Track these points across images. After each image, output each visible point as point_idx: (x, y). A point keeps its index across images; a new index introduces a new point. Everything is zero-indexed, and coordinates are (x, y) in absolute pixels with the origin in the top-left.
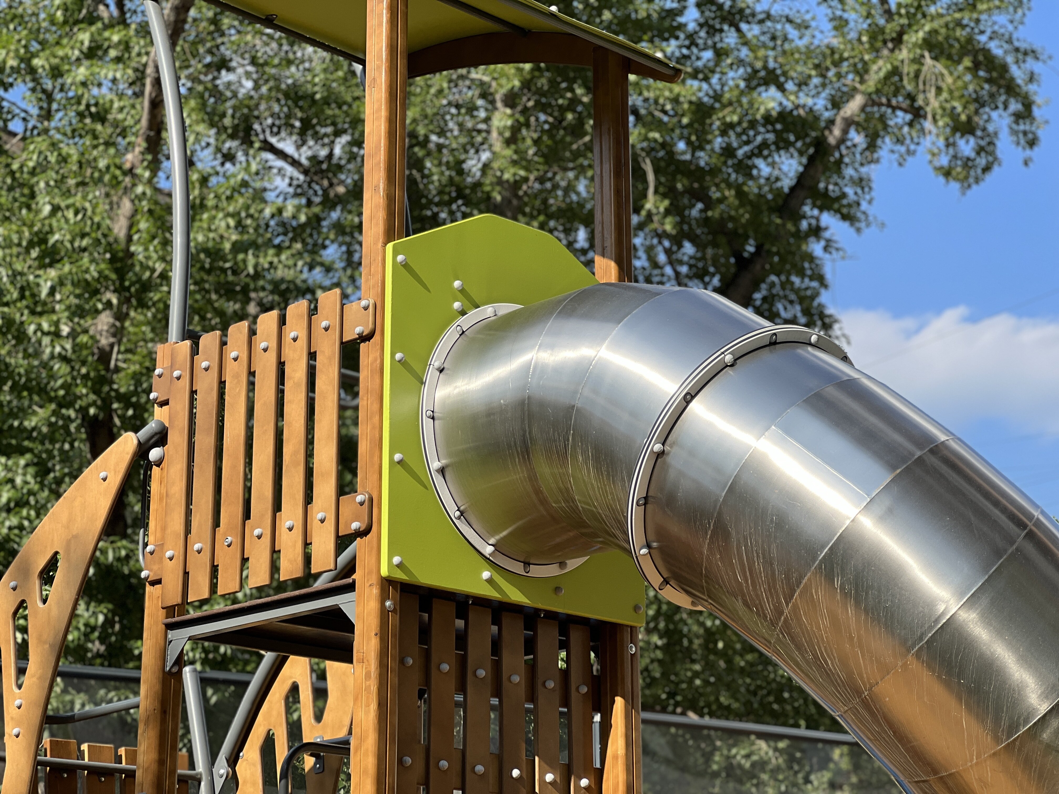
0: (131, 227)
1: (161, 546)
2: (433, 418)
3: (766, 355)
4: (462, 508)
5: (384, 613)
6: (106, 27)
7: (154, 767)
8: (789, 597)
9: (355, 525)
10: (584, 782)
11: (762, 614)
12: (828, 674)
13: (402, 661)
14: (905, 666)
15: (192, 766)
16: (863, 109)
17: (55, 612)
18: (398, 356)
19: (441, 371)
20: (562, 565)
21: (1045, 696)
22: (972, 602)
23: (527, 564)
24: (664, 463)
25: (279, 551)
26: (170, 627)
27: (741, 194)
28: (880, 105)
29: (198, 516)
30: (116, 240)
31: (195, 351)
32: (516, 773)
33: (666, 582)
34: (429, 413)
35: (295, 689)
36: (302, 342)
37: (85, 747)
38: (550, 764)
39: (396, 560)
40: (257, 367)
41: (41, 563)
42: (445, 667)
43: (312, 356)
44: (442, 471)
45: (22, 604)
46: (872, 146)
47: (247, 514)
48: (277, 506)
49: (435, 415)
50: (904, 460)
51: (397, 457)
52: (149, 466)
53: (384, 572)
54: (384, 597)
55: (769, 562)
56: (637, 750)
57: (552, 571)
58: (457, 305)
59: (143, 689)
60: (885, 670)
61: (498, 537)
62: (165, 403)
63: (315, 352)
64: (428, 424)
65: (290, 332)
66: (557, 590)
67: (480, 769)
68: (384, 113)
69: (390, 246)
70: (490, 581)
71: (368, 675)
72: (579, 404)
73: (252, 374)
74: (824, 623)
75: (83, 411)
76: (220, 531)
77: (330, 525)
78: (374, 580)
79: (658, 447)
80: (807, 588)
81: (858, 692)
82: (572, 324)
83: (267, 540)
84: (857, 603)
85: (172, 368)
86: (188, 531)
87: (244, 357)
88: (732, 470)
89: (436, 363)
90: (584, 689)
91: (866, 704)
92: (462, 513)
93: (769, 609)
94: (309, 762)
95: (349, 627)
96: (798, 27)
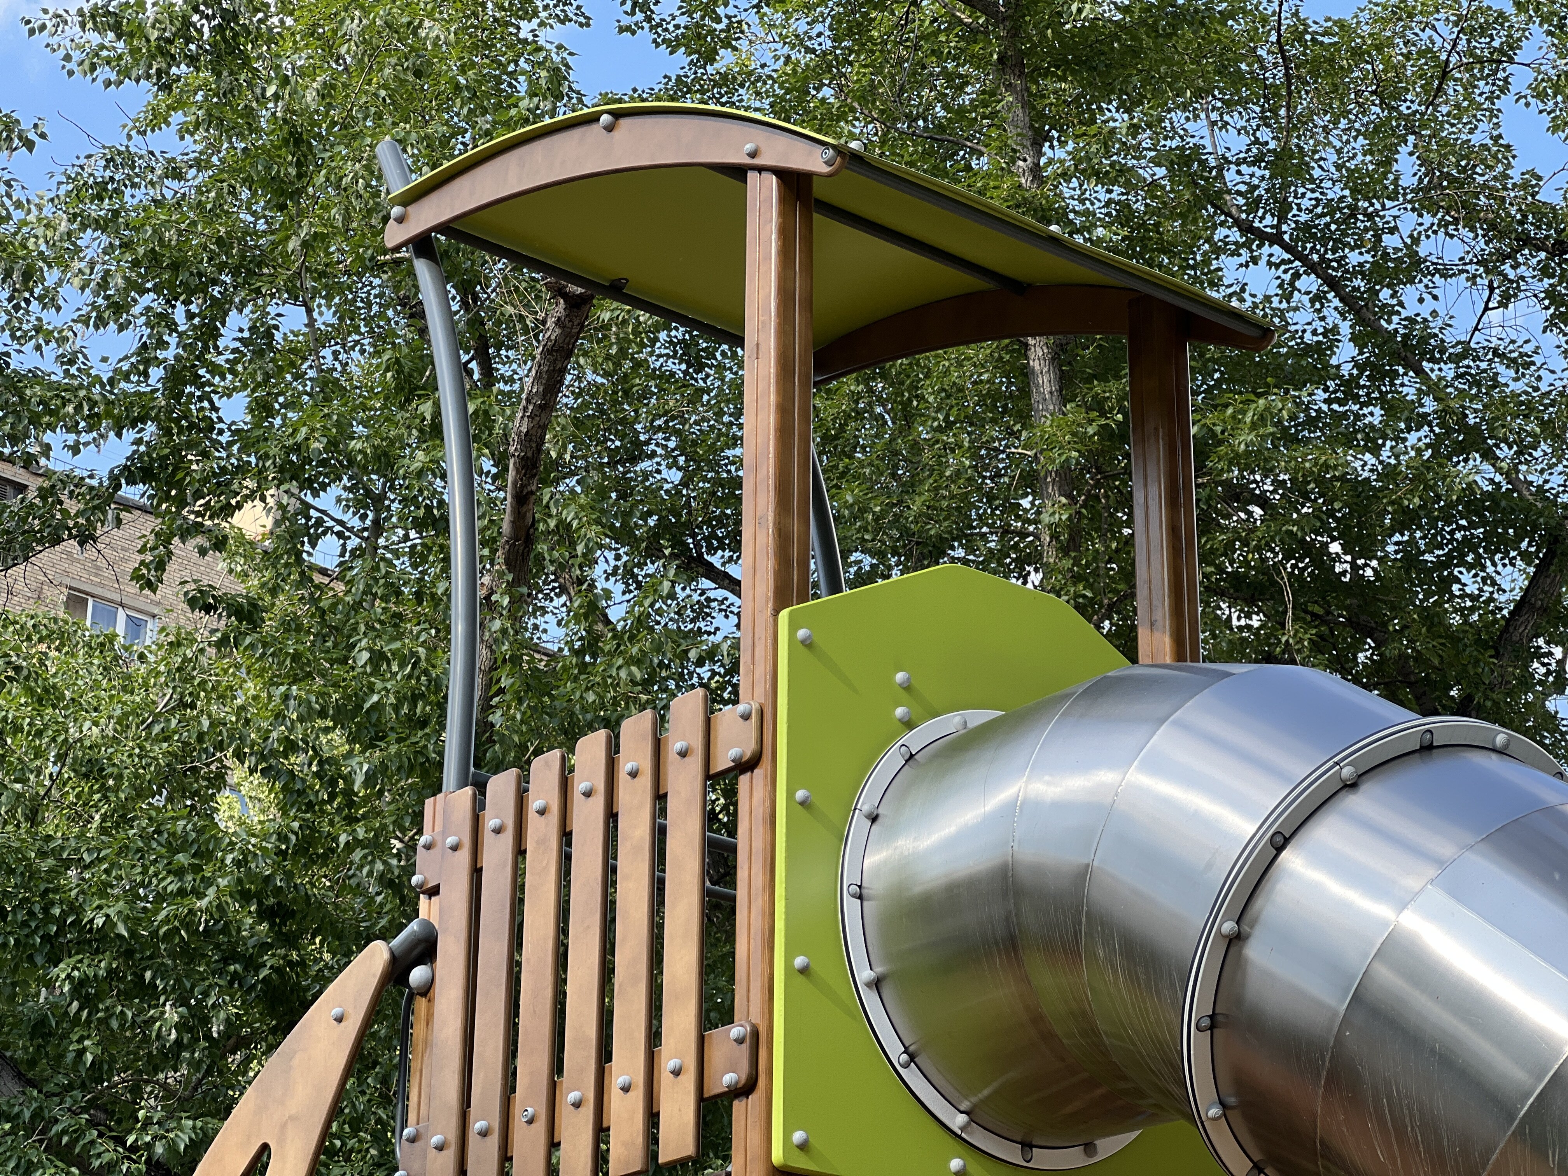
1: (425, 1129)
2: (860, 897)
4: (912, 1049)
9: (729, 1079)
18: (799, 795)
19: (874, 819)
20: (1089, 1148)
23: (1027, 1146)
24: (1241, 957)
25: (608, 1129)
29: (482, 1075)
31: (479, 803)
34: (855, 889)
36: (645, 780)
39: (798, 1136)
40: (575, 824)
44: (877, 984)
47: (558, 1068)
48: (605, 1052)
49: (864, 892)
51: (799, 961)
52: (410, 993)
53: (777, 1156)
57: (1073, 1158)
58: (900, 711)
61: (974, 1100)
62: (434, 892)
63: (666, 795)
64: (852, 906)
65: (627, 763)
69: (784, 614)
70: (962, 1173)
73: (566, 836)
76: (516, 1098)
77: (689, 1080)
78: (761, 1169)
79: (1229, 927)
83: (589, 1110)
85: (445, 834)
86: (465, 1102)
87: (555, 807)
89: (866, 806)
92: (912, 1058)
96: (1512, 363)
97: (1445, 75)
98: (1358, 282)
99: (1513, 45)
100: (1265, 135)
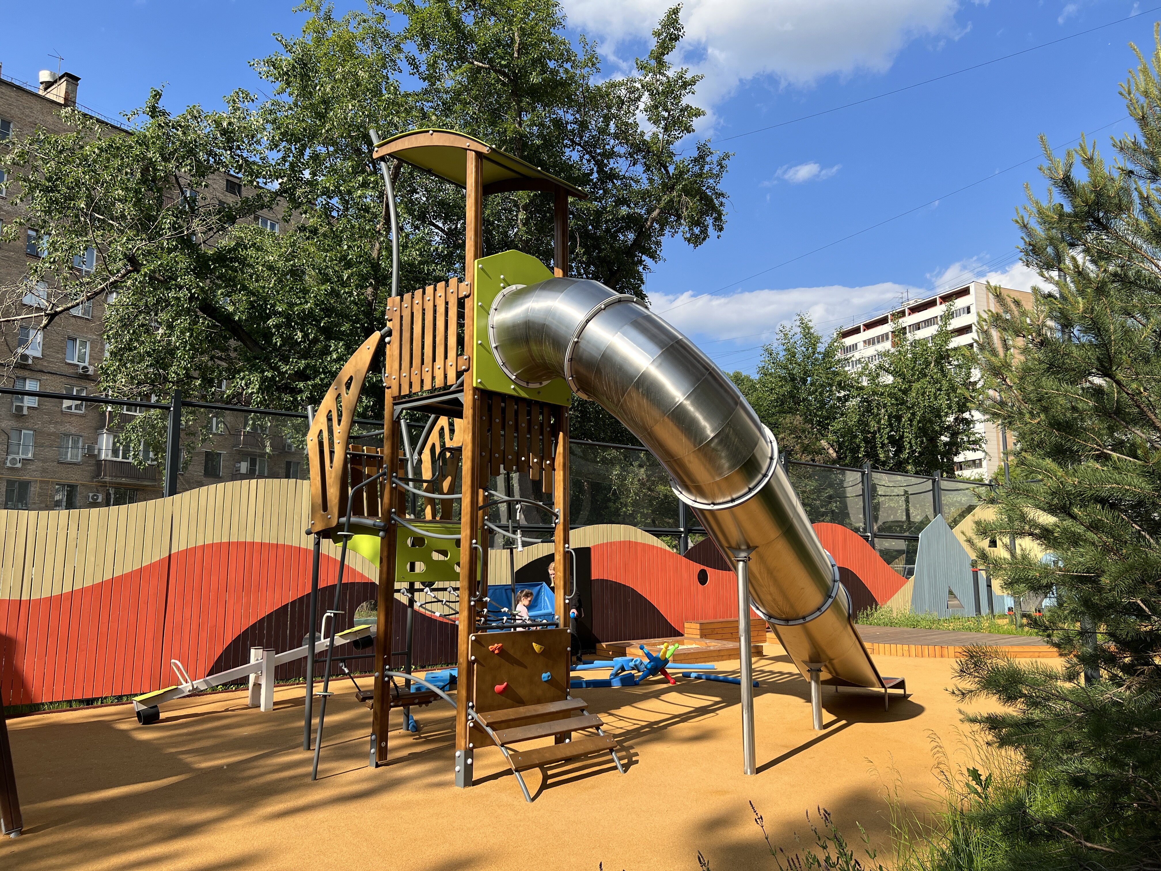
0: (379, 254)
1: (391, 374)
2: (493, 328)
3: (617, 307)
4: (504, 362)
5: (474, 400)
6: (368, 175)
7: (390, 455)
8: (623, 396)
9: (463, 367)
10: (548, 462)
11: (613, 402)
12: (636, 423)
13: (481, 418)
14: (663, 420)
15: (405, 455)
16: (659, 214)
17: (351, 398)
18: (480, 304)
19: (496, 310)
20: (541, 384)
21: (712, 431)
22: (687, 398)
23: (528, 383)
24: (578, 346)
25: (435, 377)
26: (395, 404)
27: (612, 247)
28: (665, 213)
29: (404, 363)
30: (373, 259)
31: (402, 300)
32: (523, 459)
33: (578, 390)
34: (491, 326)
35: (442, 429)
36: (443, 298)
37: (365, 448)
38: (535, 456)
39: (479, 381)
40: (426, 307)
41: (346, 379)
42: (497, 420)
43: (447, 303)
44: (496, 348)
45: (339, 395)
46: (662, 229)
47: (423, 363)
48: (434, 360)
49: (494, 326)
50: (666, 345)
51: (479, 342)
52: (386, 344)
53: (475, 385)
54: (474, 394)
55: (616, 383)
56: (568, 451)
57: (537, 386)
58: (502, 285)
59: (385, 427)
60: (656, 422)
61: (517, 373)
62: (391, 320)
64: (491, 330)
65: (438, 294)
66: (539, 393)
67: (510, 457)
68: (473, 209)
69: (476, 261)
70: (514, 389)
71: (468, 423)
72: (547, 323)
73: (424, 310)
74: (635, 405)
75: (362, 325)
76: (412, 369)
77: (454, 368)
78: (471, 388)
79: (576, 340)
80: (629, 392)
81: (646, 430)
82: (545, 293)
83: (430, 372)
84: (647, 398)
85: (393, 307)
86: (400, 369)
87: (421, 303)
88: (603, 348)
89: (494, 306)
90: (548, 429)
91: (649, 434)
92: (504, 364)
93: (615, 399)
94: (448, 454)
95: (461, 405)
96: (635, 182)
97: (623, 104)
98: (599, 158)
99: (640, 97)
100: (578, 116)
